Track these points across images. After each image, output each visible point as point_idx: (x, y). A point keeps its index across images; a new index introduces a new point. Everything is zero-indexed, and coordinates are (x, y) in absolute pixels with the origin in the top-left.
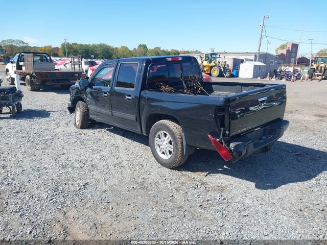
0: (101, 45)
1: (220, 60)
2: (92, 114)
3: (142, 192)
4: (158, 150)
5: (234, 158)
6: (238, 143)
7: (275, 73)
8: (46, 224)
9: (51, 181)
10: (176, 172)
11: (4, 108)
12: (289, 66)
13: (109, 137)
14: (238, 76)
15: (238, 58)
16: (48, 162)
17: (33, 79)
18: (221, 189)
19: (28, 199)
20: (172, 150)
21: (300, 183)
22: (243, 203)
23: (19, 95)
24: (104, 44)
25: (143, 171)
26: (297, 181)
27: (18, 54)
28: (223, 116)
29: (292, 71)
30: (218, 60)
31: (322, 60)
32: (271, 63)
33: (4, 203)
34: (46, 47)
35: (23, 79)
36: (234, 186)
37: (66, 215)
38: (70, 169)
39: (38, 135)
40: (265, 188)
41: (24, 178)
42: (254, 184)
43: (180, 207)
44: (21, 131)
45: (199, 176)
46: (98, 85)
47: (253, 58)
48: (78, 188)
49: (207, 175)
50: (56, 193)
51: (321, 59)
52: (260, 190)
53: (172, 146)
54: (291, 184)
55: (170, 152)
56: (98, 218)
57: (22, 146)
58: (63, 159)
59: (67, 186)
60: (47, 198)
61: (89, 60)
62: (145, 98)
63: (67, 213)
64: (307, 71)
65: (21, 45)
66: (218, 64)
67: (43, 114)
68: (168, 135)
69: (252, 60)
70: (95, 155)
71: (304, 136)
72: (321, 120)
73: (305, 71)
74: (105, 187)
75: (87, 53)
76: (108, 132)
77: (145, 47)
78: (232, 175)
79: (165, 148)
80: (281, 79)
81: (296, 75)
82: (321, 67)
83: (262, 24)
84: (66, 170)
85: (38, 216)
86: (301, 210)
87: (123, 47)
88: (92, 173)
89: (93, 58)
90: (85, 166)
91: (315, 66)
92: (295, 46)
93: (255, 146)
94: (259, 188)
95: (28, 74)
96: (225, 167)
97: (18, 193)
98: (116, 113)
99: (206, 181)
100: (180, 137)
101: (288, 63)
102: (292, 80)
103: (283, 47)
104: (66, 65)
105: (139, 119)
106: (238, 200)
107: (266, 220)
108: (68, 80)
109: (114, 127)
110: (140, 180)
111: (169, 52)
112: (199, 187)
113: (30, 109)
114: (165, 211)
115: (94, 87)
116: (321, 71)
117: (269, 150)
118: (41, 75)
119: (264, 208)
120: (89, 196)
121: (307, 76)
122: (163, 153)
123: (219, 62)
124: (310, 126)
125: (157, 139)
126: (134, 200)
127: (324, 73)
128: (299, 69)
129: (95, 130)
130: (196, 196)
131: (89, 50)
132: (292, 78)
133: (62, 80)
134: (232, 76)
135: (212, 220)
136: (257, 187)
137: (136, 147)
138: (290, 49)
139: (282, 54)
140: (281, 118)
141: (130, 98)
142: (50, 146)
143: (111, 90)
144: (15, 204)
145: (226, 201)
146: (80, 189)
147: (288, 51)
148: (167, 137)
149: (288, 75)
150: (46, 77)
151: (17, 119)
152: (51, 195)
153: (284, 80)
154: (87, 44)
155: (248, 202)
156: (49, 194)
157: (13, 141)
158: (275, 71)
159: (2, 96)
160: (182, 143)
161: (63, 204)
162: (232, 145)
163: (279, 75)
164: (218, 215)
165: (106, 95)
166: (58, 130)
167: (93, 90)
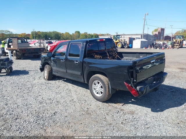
0: (54, 32)
1: (122, 39)
2: (54, 72)
3: (88, 116)
4: (94, 91)
5: (139, 95)
6: (141, 86)
7: (153, 45)
8: (35, 137)
9: (35, 112)
10: (106, 104)
11: (2, 70)
12: (160, 41)
13: (65, 85)
14: (132, 48)
15: (132, 37)
16: (31, 100)
17: (17, 53)
18: (132, 113)
19: (23, 122)
20: (103, 91)
21: (176, 108)
22: (145, 120)
23: (11, 62)
24: (55, 31)
25: (86, 104)
26: (174, 107)
27: (8, 39)
28: (132, 72)
29: (162, 44)
30: (120, 39)
31: (179, 37)
32: (150, 39)
33: (9, 125)
34: (22, 34)
35: (12, 53)
36: (139, 111)
37: (46, 131)
38: (45, 104)
39: (24, 85)
40: (157, 112)
41: (19, 110)
42: (150, 109)
43: (110, 124)
44: (14, 83)
45: (119, 106)
46: (57, 55)
47: (140, 37)
48: (51, 115)
49: (123, 105)
50: (39, 118)
51: (177, 37)
52: (154, 113)
53: (103, 89)
54: (171, 108)
55: (102, 93)
56: (65, 132)
57: (15, 92)
58: (40, 98)
59: (44, 114)
60: (34, 121)
61: (48, 41)
62: (85, 62)
63: (47, 130)
64: (170, 43)
65: (8, 33)
66: (121, 41)
67: (25, 72)
68: (100, 83)
69: (139, 38)
70: (58, 96)
71: (174, 80)
72: (182, 71)
73: (169, 43)
74: (66, 114)
75: (46, 36)
76: (64, 82)
77: (79, 32)
78: (137, 105)
79: (98, 90)
80: (156, 48)
81: (164, 46)
82: (178, 41)
83: (144, 18)
84: (43, 105)
85: (30, 132)
86: (178, 123)
87: (66, 33)
88: (58, 106)
89: (50, 40)
90: (53, 102)
91: (175, 41)
92: (163, 30)
93: (150, 87)
94: (153, 111)
95: (14, 50)
96: (133, 100)
97: (16, 119)
98: (69, 71)
99: (123, 109)
100: (107, 84)
101: (159, 39)
102: (162, 49)
103: (156, 30)
104: (35, 44)
105: (82, 74)
106: (142, 119)
107: (160, 130)
108: (37, 53)
109: (67, 79)
110: (86, 109)
111: (93, 35)
112: (119, 112)
113: (17, 70)
114: (102, 127)
115: (55, 57)
116: (178, 43)
117: (158, 90)
118: (22, 50)
119: (158, 123)
120: (58, 120)
121: (170, 46)
122: (97, 93)
123: (121, 40)
124: (176, 75)
125: (93, 85)
126: (84, 121)
127: (180, 44)
128: (166, 42)
129: (56, 81)
130: (119, 117)
131: (47, 35)
132: (163, 48)
133: (34, 53)
134: (129, 47)
135: (129, 131)
136: (152, 111)
137: (81, 90)
138: (160, 31)
139: (156, 35)
140: (163, 71)
141: (77, 62)
142: (31, 91)
143: (65, 58)
144: (16, 126)
145: (136, 119)
146: (52, 116)
147: (159, 32)
148: (100, 84)
149: (160, 46)
150: (25, 51)
151: (10, 76)
152: (36, 119)
153: (158, 49)
154: (46, 32)
155: (148, 120)
156: (35, 119)
157: (9, 89)
158: (153, 44)
159: (1, 63)
160: (109, 87)
161: (43, 125)
162: (138, 88)
163: (155, 46)
164: (133, 128)
165: (63, 61)
166: (34, 82)
167: (55, 59)
